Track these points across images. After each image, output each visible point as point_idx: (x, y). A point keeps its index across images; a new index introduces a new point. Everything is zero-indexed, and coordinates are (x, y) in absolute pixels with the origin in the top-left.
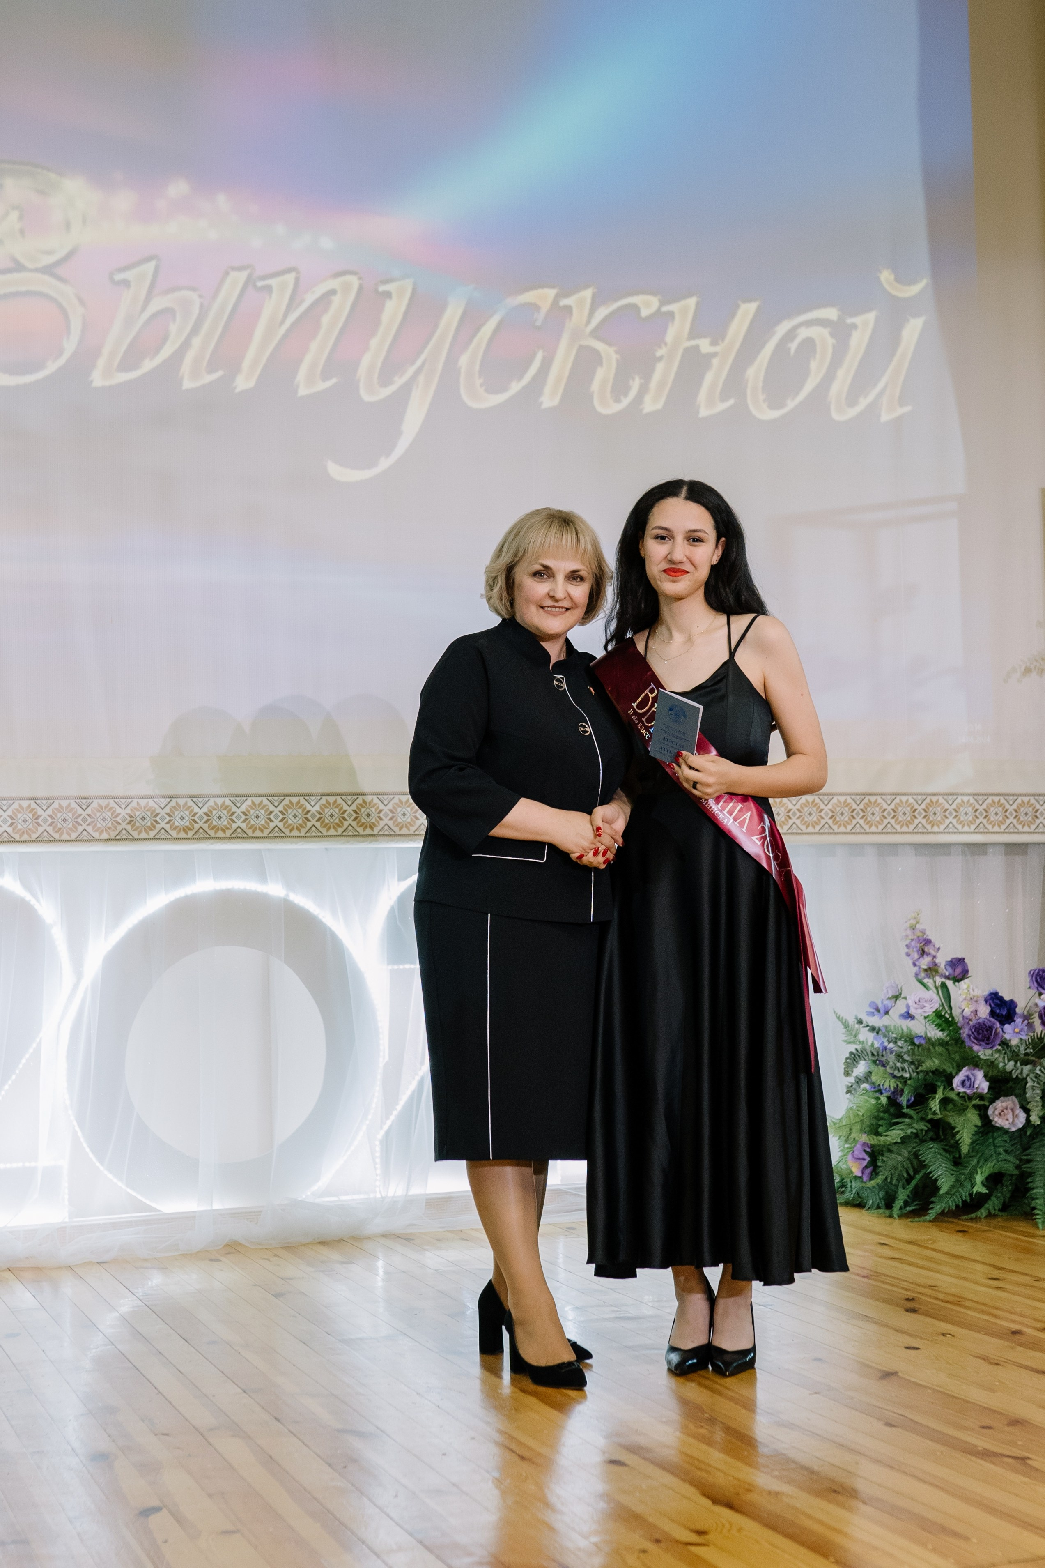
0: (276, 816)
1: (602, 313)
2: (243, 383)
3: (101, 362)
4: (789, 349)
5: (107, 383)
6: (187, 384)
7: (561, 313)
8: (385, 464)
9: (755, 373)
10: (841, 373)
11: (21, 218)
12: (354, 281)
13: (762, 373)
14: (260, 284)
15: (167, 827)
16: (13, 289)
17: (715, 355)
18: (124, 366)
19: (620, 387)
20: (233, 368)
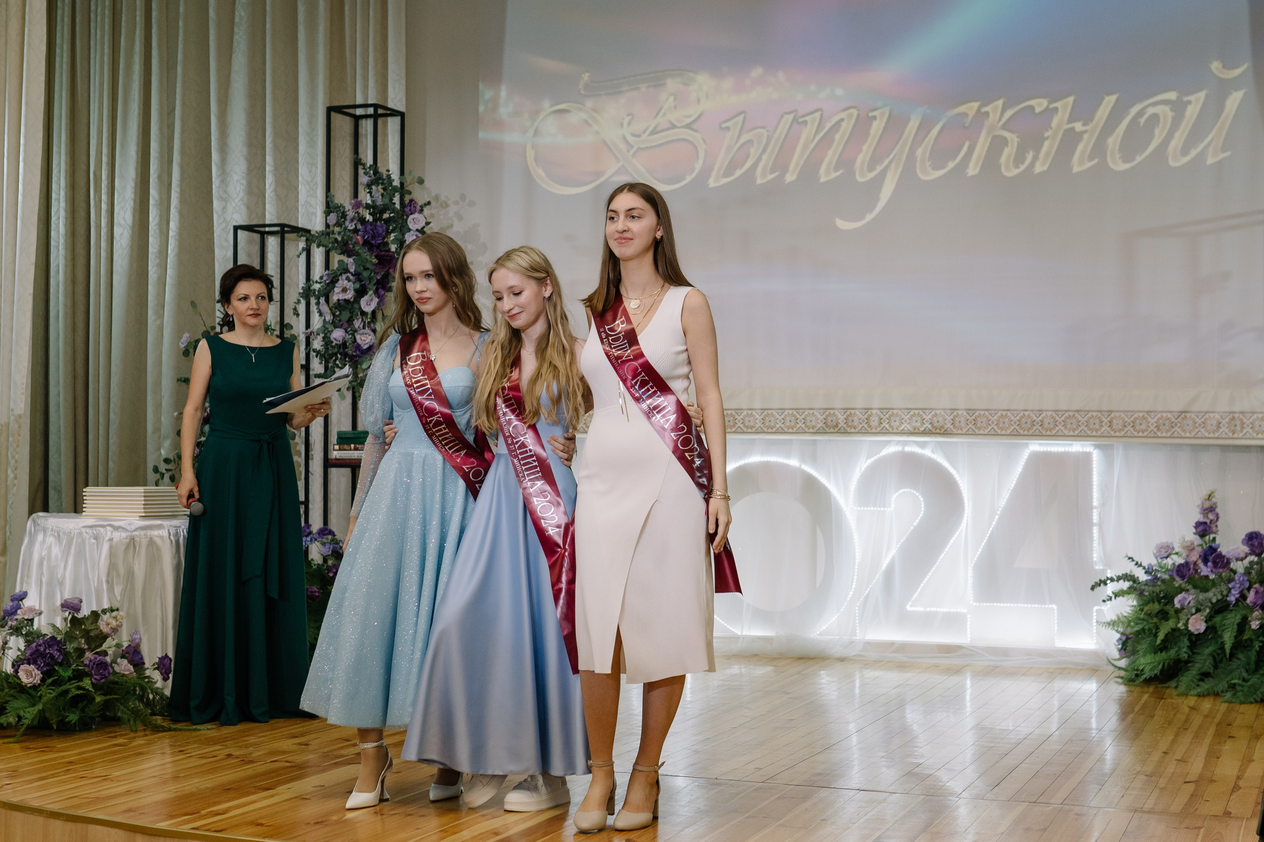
0: (801, 421)
1: (1009, 113)
2: (790, 178)
3: (714, 174)
4: (1139, 123)
5: (716, 185)
6: (759, 181)
7: (981, 116)
8: (869, 217)
9: (1113, 141)
10: (1177, 135)
11: (675, 100)
12: (854, 112)
13: (1119, 140)
14: (800, 120)
15: (742, 426)
16: (670, 139)
17: (1086, 132)
18: (725, 175)
19: (1019, 159)
20: (785, 170)
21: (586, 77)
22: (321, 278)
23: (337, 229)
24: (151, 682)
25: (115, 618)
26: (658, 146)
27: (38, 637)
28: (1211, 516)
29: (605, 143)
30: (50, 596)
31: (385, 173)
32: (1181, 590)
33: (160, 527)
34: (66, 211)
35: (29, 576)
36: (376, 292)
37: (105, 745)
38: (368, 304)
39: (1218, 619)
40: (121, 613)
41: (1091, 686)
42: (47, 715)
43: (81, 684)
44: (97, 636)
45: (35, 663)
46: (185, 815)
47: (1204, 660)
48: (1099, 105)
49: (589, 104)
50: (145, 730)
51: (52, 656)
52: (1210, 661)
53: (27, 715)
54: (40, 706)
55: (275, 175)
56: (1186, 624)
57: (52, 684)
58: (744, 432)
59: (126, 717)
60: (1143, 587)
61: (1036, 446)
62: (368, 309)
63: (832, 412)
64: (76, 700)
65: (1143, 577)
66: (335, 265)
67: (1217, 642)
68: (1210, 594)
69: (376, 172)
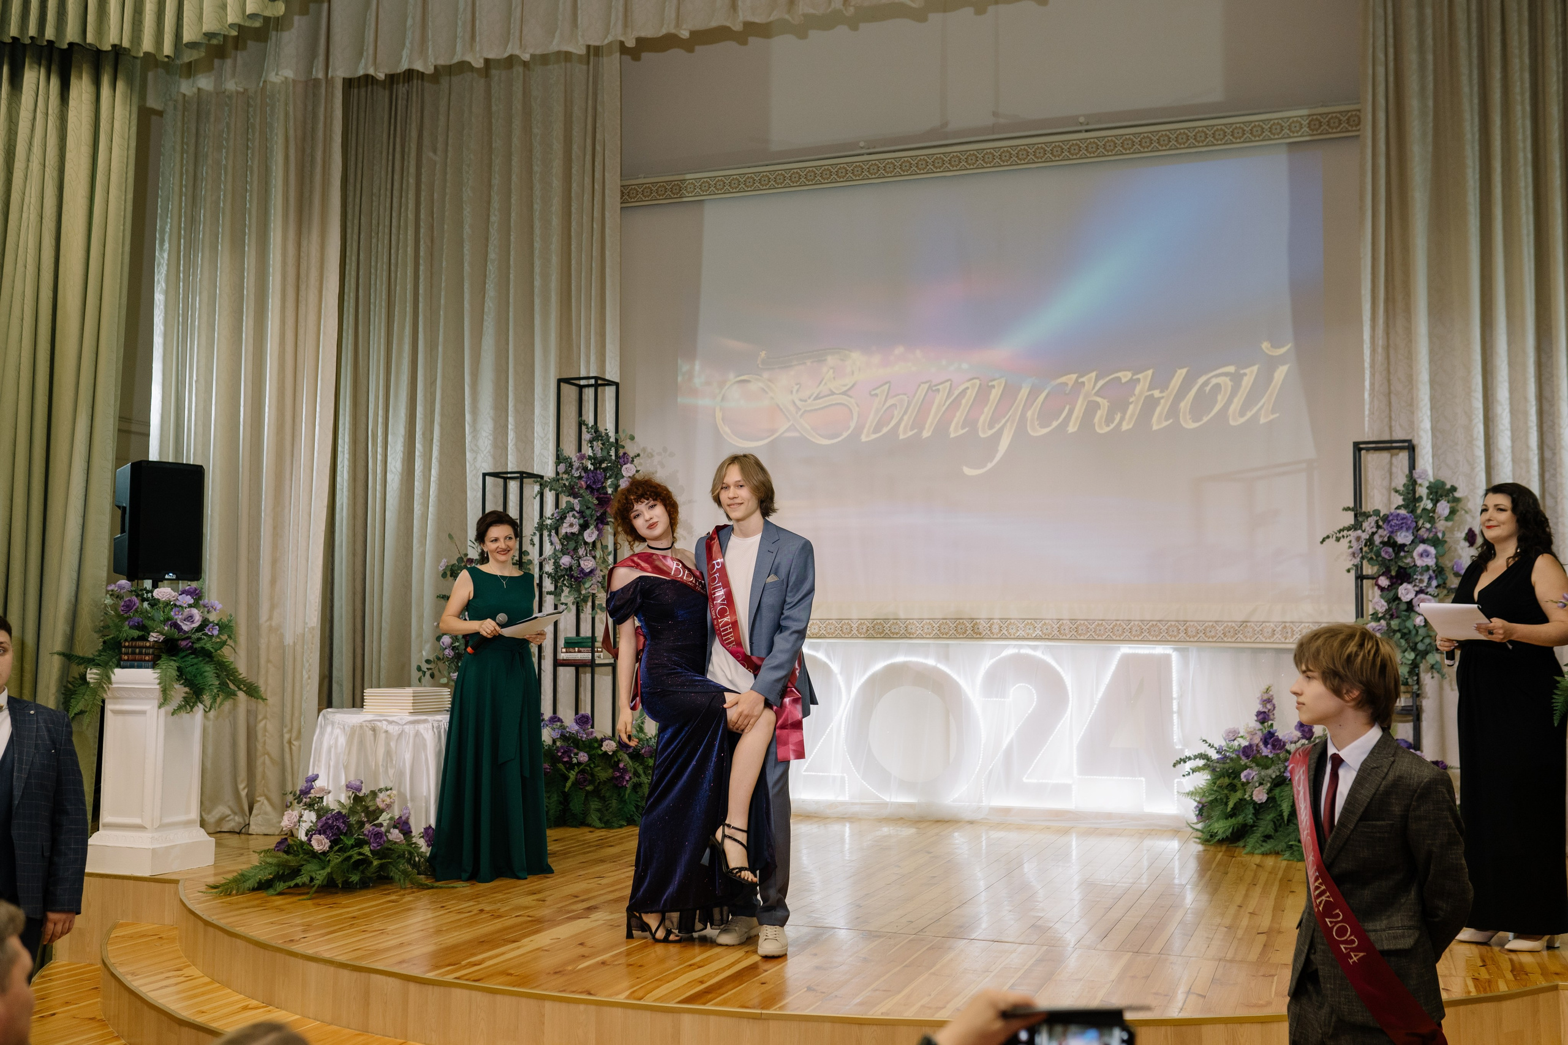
0: (936, 629)
1: (1101, 383)
2: (926, 434)
3: (865, 431)
4: (1205, 391)
5: (867, 440)
6: (901, 437)
7: (1078, 385)
8: (990, 466)
9: (1185, 405)
10: (1236, 401)
11: (834, 372)
12: (977, 382)
13: (1189, 405)
14: (934, 389)
16: (830, 403)
17: (1163, 397)
18: (875, 431)
19: (1109, 420)
20: (922, 429)
21: (763, 354)
22: (553, 515)
23: (565, 476)
24: (417, 847)
25: (389, 796)
26: (819, 409)
27: (327, 812)
28: (1269, 706)
29: (778, 406)
30: (336, 778)
31: (604, 432)
32: (1246, 767)
33: (425, 721)
34: (349, 461)
35: (319, 761)
36: (596, 527)
37: (381, 901)
38: (590, 536)
39: (1277, 791)
40: (394, 792)
41: (1174, 844)
42: (334, 876)
43: (361, 850)
44: (374, 811)
45: (325, 833)
46: (449, 965)
47: (1266, 825)
48: (1173, 376)
49: (766, 375)
50: (412, 888)
51: (338, 828)
52: (1271, 825)
53: (318, 877)
54: (328, 870)
55: (516, 432)
56: (1251, 796)
57: (339, 851)
58: (890, 638)
59: (397, 877)
60: (1215, 765)
61: (1126, 649)
62: (590, 540)
63: (961, 621)
64: (357, 864)
65: (1214, 756)
66: (563, 505)
67: (1276, 810)
68: (1270, 771)
69: (596, 431)
